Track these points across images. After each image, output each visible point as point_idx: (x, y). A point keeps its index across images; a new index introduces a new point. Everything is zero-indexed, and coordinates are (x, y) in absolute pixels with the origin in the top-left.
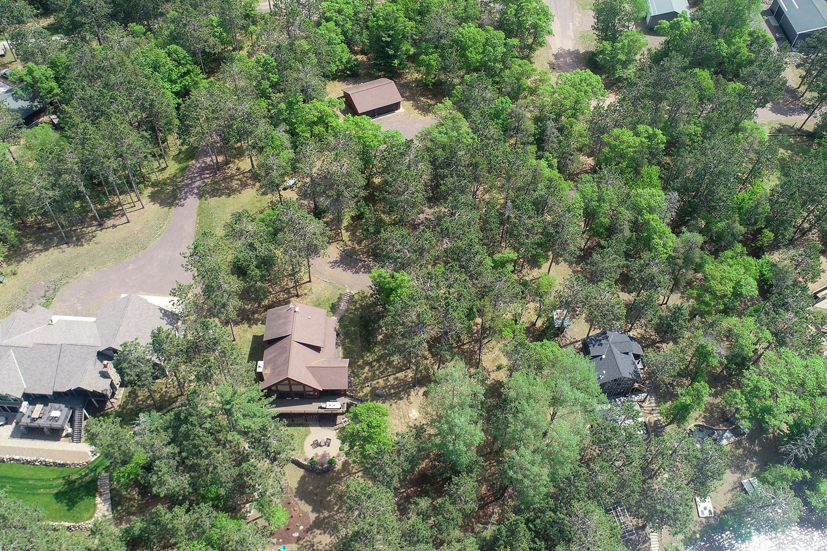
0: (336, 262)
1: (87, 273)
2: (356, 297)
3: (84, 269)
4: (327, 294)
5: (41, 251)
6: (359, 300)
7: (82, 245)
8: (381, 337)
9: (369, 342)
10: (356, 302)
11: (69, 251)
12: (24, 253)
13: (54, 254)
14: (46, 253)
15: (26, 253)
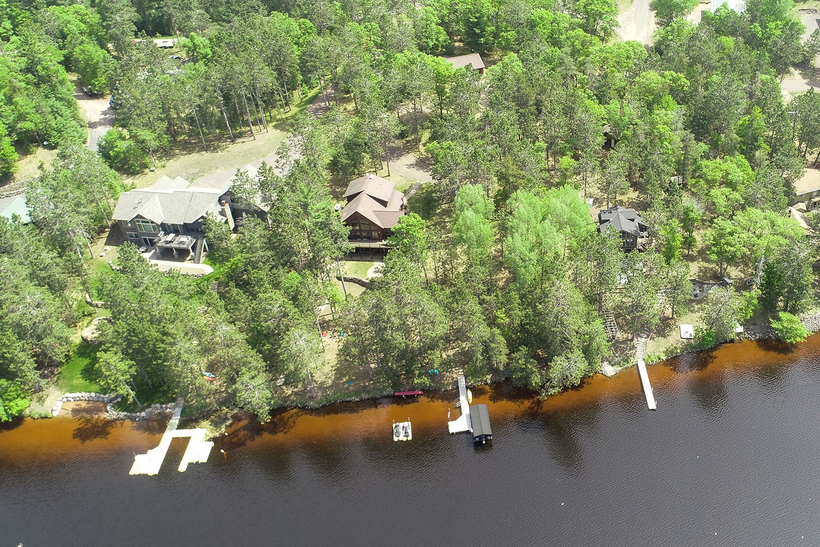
0: (412, 165)
1: (218, 171)
2: (424, 186)
3: (217, 168)
4: (401, 184)
5: (185, 154)
6: (426, 187)
7: (217, 152)
8: (439, 211)
9: (429, 214)
10: (423, 189)
11: (206, 155)
12: (173, 156)
13: (195, 156)
14: (189, 156)
15: (174, 155)
